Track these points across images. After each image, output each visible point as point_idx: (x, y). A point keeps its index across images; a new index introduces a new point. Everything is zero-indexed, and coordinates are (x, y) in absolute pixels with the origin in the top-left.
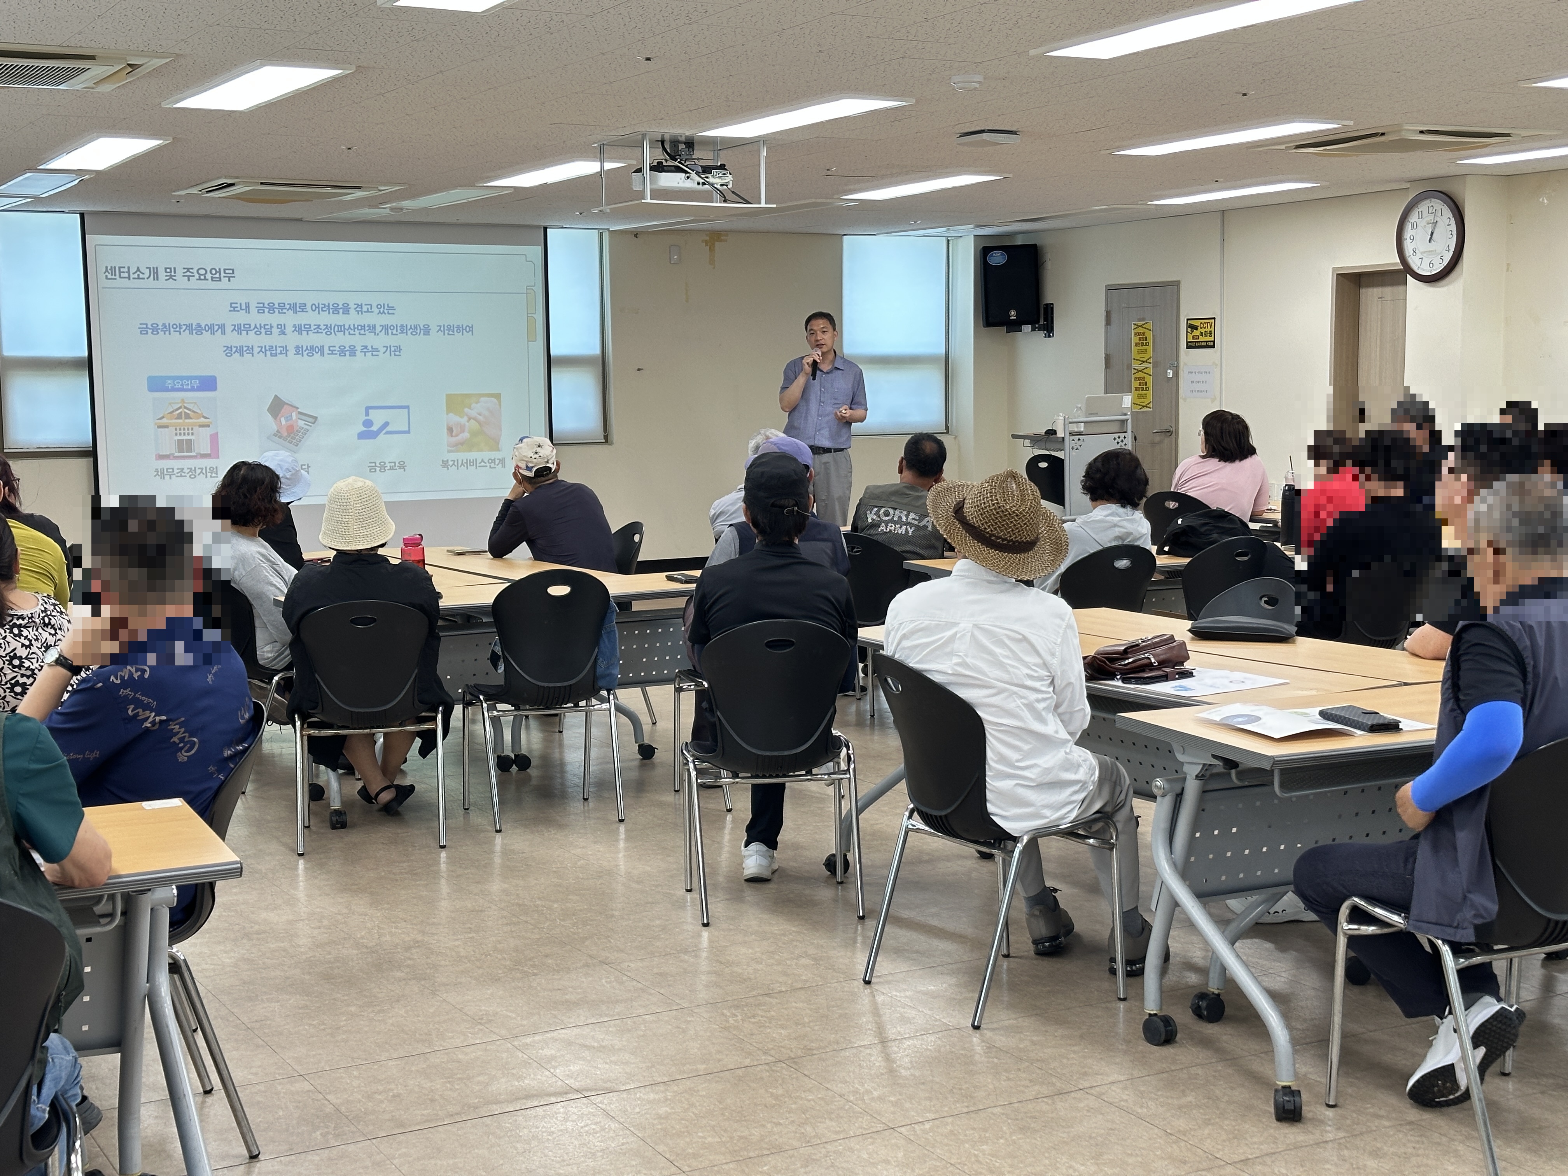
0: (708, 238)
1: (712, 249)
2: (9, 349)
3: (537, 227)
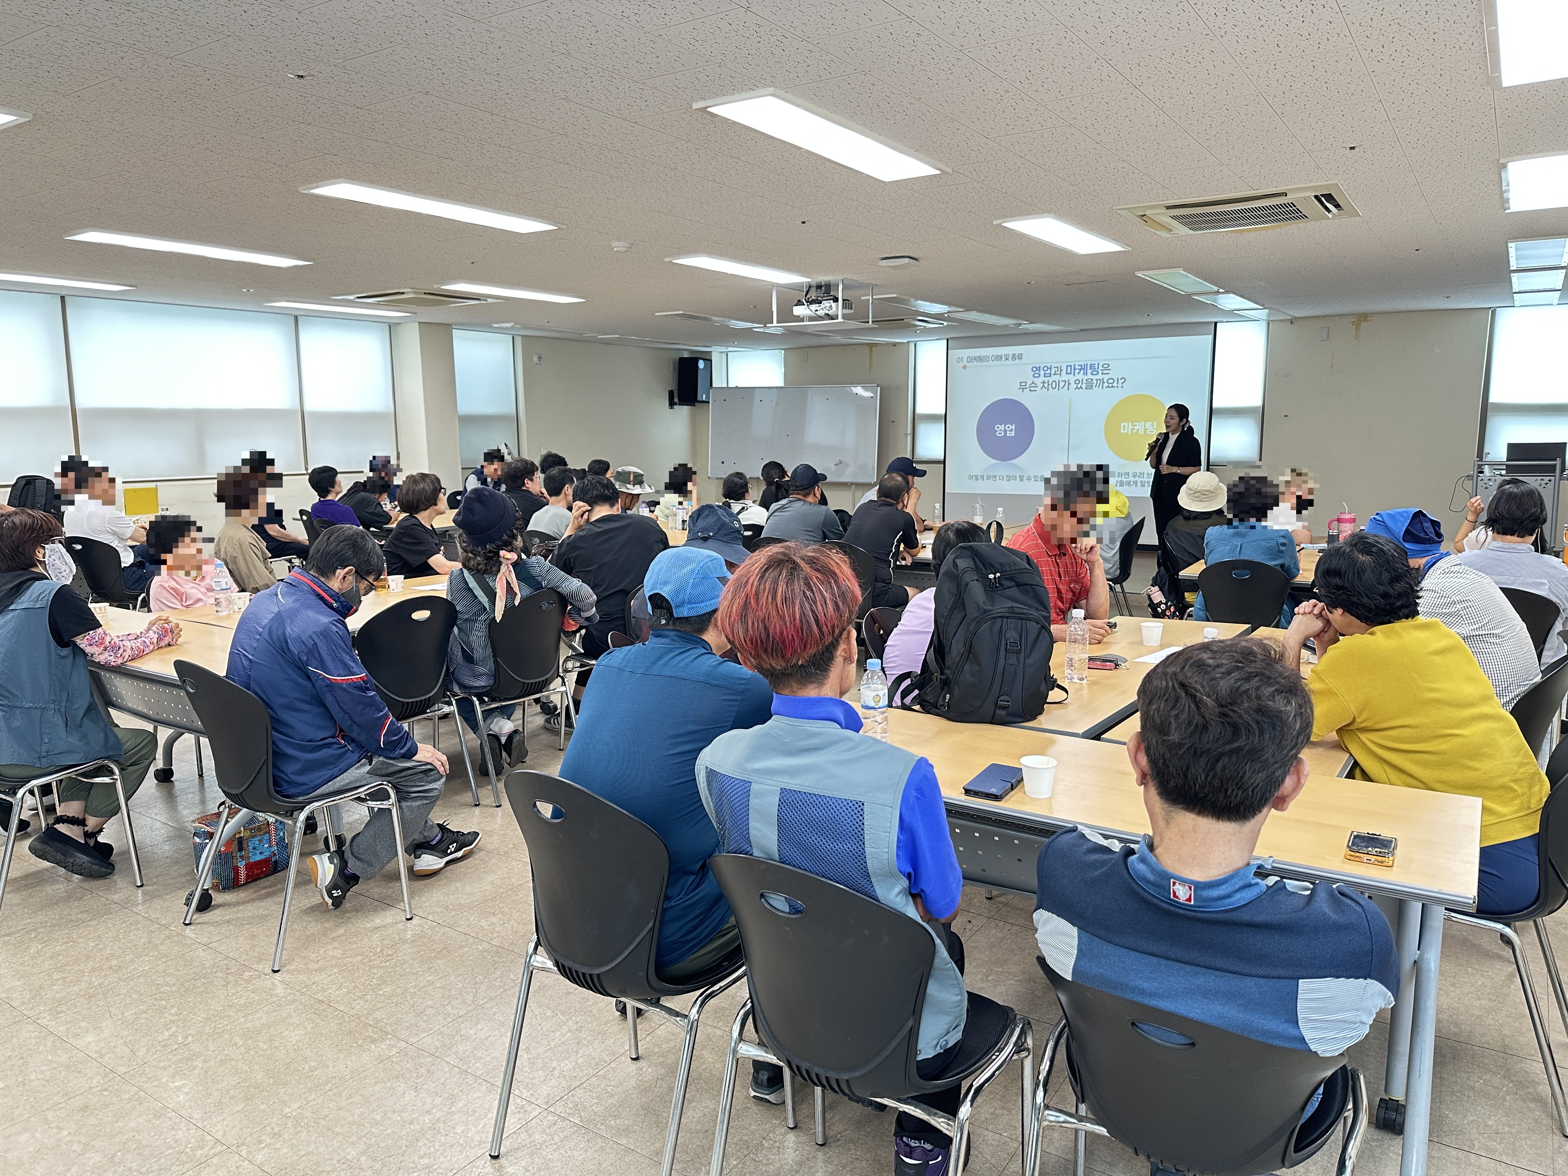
0: (1355, 320)
1: (1358, 328)
2: (919, 411)
3: (1210, 323)
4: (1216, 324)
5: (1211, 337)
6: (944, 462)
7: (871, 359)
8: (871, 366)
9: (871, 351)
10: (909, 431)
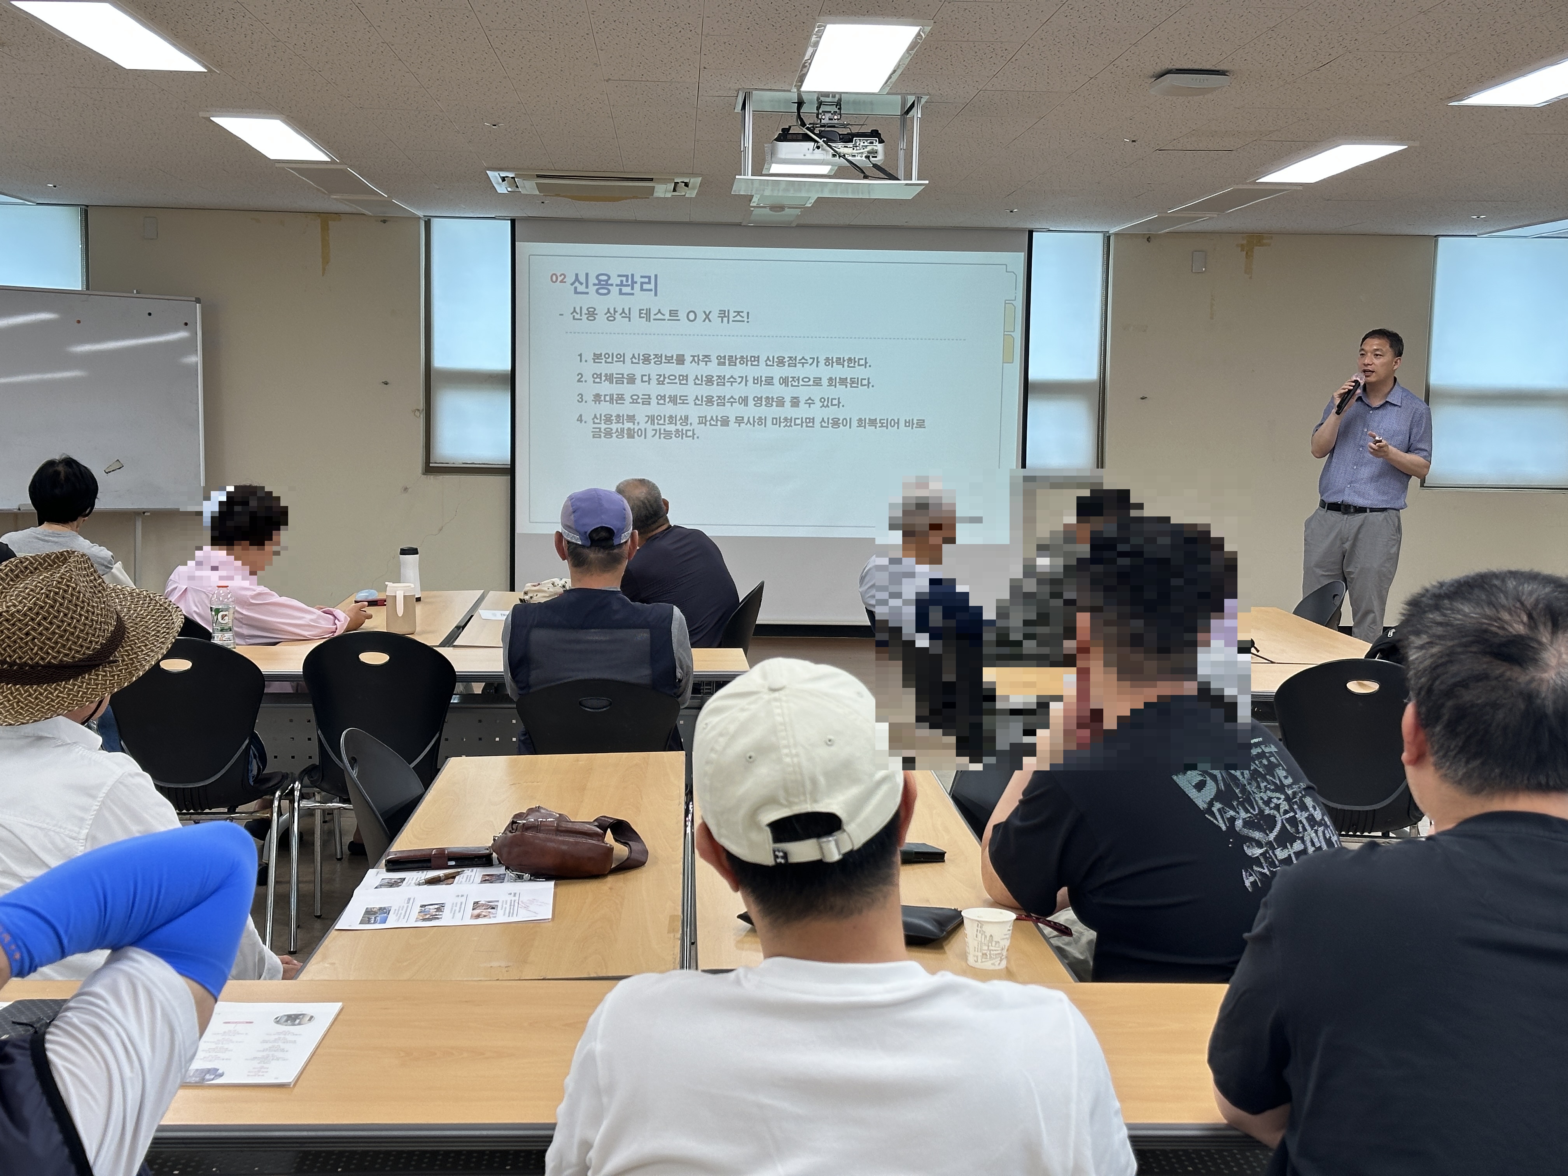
0: (1245, 242)
1: (1249, 255)
2: (440, 361)
3: (1020, 230)
4: (1031, 233)
5: (1022, 256)
6: (510, 471)
7: (325, 244)
8: (326, 260)
9: (325, 228)
10: (422, 405)
